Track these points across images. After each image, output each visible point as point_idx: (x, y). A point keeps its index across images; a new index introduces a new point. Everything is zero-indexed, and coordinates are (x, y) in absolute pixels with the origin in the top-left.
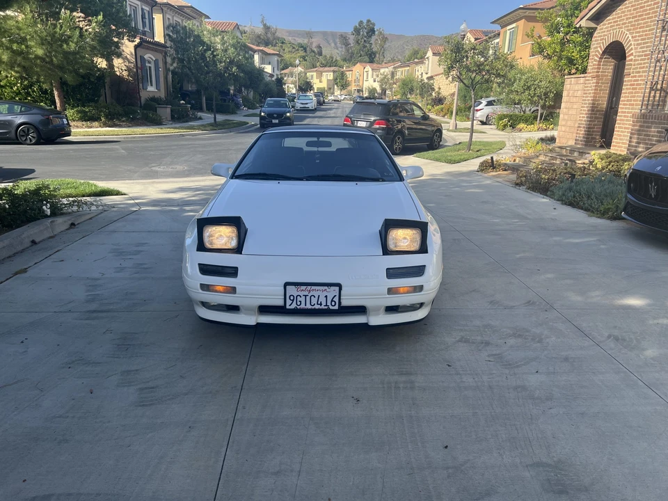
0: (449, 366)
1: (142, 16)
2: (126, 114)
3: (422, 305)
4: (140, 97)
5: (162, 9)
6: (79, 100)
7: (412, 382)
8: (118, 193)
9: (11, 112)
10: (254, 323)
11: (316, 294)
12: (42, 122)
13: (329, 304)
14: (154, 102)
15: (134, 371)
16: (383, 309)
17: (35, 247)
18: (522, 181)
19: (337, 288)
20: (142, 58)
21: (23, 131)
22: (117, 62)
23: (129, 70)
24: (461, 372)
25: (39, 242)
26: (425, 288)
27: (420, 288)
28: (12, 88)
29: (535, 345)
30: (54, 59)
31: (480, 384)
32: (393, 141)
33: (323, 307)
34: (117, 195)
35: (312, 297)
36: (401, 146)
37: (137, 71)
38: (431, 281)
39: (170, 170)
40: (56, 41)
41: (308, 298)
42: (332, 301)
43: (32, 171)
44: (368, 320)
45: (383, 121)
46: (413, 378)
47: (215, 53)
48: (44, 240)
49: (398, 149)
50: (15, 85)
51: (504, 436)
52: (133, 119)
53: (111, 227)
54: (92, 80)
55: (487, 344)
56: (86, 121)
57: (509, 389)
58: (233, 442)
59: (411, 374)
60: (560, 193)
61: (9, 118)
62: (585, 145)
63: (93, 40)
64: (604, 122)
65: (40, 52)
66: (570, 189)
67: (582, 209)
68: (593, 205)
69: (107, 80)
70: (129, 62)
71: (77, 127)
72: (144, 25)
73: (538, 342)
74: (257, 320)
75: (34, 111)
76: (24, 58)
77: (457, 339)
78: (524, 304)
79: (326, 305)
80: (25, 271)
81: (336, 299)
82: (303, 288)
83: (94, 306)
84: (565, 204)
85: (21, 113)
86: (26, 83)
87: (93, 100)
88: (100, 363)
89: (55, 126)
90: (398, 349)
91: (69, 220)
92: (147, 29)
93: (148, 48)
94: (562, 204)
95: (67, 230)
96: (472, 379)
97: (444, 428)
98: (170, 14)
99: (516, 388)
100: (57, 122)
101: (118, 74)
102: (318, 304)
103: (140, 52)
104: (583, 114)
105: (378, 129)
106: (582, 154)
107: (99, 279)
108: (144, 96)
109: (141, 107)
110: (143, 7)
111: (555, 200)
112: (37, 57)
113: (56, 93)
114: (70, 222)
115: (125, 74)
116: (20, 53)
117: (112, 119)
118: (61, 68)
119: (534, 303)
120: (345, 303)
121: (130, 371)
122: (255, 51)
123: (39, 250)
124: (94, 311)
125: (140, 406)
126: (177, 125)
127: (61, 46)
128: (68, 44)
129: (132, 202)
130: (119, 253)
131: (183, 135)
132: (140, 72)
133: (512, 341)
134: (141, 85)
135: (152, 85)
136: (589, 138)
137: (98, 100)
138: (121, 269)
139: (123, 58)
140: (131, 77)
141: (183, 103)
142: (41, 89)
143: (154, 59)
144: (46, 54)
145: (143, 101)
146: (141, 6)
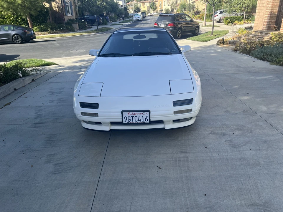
0: (206, 147)
2: (59, 28)
3: (191, 118)
4: (65, 19)
6: (38, 22)
7: (187, 157)
8: (54, 64)
9: (9, 29)
10: (109, 130)
11: (138, 116)
12: (22, 33)
14: (71, 21)
15: (53, 154)
16: (172, 121)
17: (16, 92)
18: (237, 49)
19: (148, 113)
20: (64, 1)
21: (15, 38)
22: (53, 4)
23: (58, 7)
24: (212, 151)
25: (18, 89)
26: (193, 110)
27: (191, 110)
28: (10, 19)
29: (249, 134)
30: (26, 5)
31: (221, 157)
32: (177, 33)
33: (141, 122)
34: (54, 65)
35: (136, 117)
36: (180, 35)
37: (62, 7)
38: (196, 106)
39: (78, 52)
41: (134, 118)
42: (146, 119)
43: (18, 56)
44: (164, 126)
45: (172, 24)
46: (187, 155)
48: (20, 88)
49: (179, 36)
50: (11, 17)
51: (235, 188)
52: (62, 30)
53: (50, 81)
54: (43, 13)
55: (224, 134)
56: (42, 31)
57: (236, 160)
58: (98, 194)
59: (186, 153)
60: (257, 54)
61: (9, 32)
62: (268, 30)
64: (277, 18)
65: (20, 2)
66: (262, 52)
67: (267, 61)
68: (273, 59)
69: (50, 12)
70: (58, 3)
71: (39, 34)
73: (250, 133)
74: (110, 128)
75: (19, 28)
76: (13, 5)
77: (209, 132)
78: (242, 112)
79: (143, 121)
80: (9, 104)
81: (148, 118)
82: (131, 113)
83: (38, 121)
84: (259, 59)
85: (14, 30)
86: (15, 16)
87: (44, 22)
88: (38, 151)
89: (29, 35)
90: (180, 139)
91: (31, 78)
94: (258, 59)
95: (30, 82)
96: (217, 155)
97: (204, 183)
99: (240, 159)
100: (29, 33)
101: (54, 9)
102: (139, 120)
104: (267, 15)
105: (170, 28)
106: (266, 34)
107: (42, 107)
108: (66, 19)
109: (65, 24)
111: (254, 57)
112: (19, 4)
113: (28, 20)
114: (32, 79)
115: (57, 9)
116: (11, 3)
117: (53, 30)
118: (29, 8)
119: (247, 111)
120: (152, 119)
121: (51, 155)
123: (18, 93)
124: (38, 123)
125: (54, 174)
126: (81, 31)
129: (60, 68)
130: (52, 93)
131: (84, 36)
132: (64, 8)
133: (237, 133)
134: (64, 14)
135: (69, 14)
136: (269, 26)
137: (46, 22)
138: (52, 101)
139: (55, 2)
140: (60, 10)
141: (83, 21)
142: (22, 18)
143: (69, 2)
144: (22, 3)
145: (66, 21)
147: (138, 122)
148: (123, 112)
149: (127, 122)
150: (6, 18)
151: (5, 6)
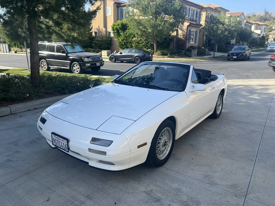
1: (196, 14)
2: (178, 53)
4: (186, 46)
5: (206, 10)
6: (162, 48)
9: (135, 52)
12: (142, 56)
13: (65, 148)
14: (192, 48)
19: (67, 141)
20: (190, 31)
21: (137, 59)
22: (180, 32)
23: (183, 35)
27: (105, 153)
33: (63, 148)
35: (60, 142)
40: (156, 26)
41: (58, 142)
42: (66, 147)
47: (219, 26)
52: (180, 55)
54: (168, 40)
56: (162, 55)
61: (133, 54)
63: (168, 25)
65: (150, 31)
69: (175, 40)
70: (184, 32)
71: (159, 58)
75: (141, 52)
76: (145, 33)
78: (228, 185)
81: (67, 146)
82: (57, 136)
85: (137, 53)
87: (167, 48)
89: (146, 57)
92: (197, 19)
93: (193, 27)
98: (209, 12)
101: (179, 37)
103: (189, 28)
108: (188, 45)
109: (186, 50)
110: (198, 10)
112: (149, 33)
113: (155, 45)
115: (182, 37)
116: (144, 31)
117: (172, 55)
118: (157, 36)
119: (236, 188)
120: (71, 149)
122: (252, 24)
126: (198, 57)
127: (157, 28)
128: (159, 27)
131: (196, 62)
132: (188, 36)
134: (187, 41)
135: (193, 41)
137: (169, 47)
139: (182, 31)
140: (184, 38)
141: (203, 48)
142: (151, 44)
143: (195, 31)
144: (152, 31)
145: (187, 48)
146: (197, 10)
150: (140, 43)
151: (139, 33)
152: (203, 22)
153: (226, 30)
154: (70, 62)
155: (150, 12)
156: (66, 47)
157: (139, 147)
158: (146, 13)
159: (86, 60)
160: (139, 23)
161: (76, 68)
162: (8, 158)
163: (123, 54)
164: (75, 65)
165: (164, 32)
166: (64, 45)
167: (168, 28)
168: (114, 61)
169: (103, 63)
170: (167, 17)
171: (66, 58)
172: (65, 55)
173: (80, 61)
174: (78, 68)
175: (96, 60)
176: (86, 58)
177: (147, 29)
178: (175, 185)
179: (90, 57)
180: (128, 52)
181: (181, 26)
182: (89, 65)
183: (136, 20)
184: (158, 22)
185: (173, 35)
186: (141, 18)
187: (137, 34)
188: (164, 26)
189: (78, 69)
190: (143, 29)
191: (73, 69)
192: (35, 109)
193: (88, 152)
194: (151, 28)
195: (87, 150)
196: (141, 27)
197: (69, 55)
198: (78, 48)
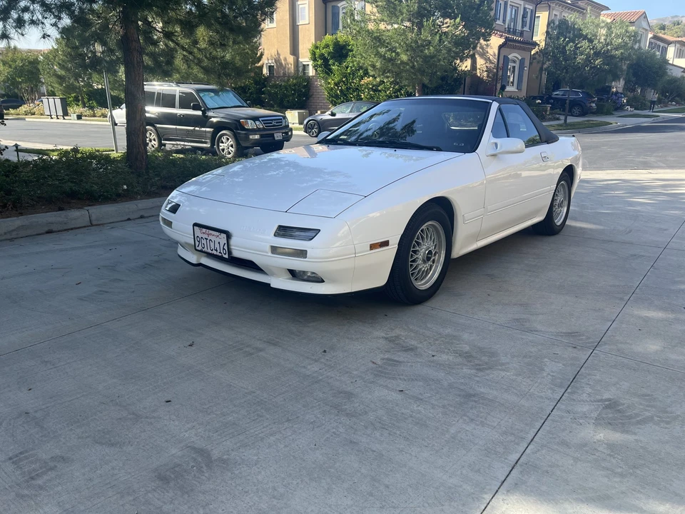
5: (550, 6)
10: (194, 261)
11: (213, 239)
13: (222, 251)
19: (226, 236)
20: (506, 58)
22: (480, 62)
23: (488, 71)
26: (309, 254)
27: (304, 253)
30: (415, 63)
33: (218, 254)
35: (211, 241)
37: (497, 71)
40: (419, 47)
41: (208, 241)
54: (449, 81)
63: (449, 43)
65: (404, 57)
69: (468, 80)
70: (491, 62)
72: (524, 24)
76: (393, 64)
79: (220, 253)
81: (226, 247)
82: (204, 230)
92: (526, 29)
93: (515, 48)
98: (558, 10)
101: (479, 75)
102: (215, 249)
103: (504, 51)
110: (527, 6)
112: (402, 62)
115: (485, 74)
116: (391, 60)
118: (422, 72)
122: (669, 43)
127: (422, 51)
128: (428, 49)
132: (500, 72)
135: (512, 85)
139: (485, 59)
140: (490, 78)
141: (539, 103)
142: (407, 92)
143: (520, 58)
144: (409, 60)
146: (524, 5)
147: (215, 252)
148: (195, 225)
149: (199, 248)
150: (380, 91)
151: (378, 65)
152: (540, 37)
153: (597, 54)
154: (211, 130)
155: (405, 11)
156: (201, 95)
157: (373, 247)
158: (395, 14)
159: (250, 125)
160: (378, 40)
161: (226, 145)
162: (100, 289)
163: (338, 116)
164: (225, 137)
165: (439, 60)
166: (198, 91)
167: (449, 50)
168: (315, 134)
169: (290, 134)
170: (447, 25)
171: (203, 121)
172: (199, 113)
173: (235, 127)
174: (232, 146)
175: (274, 126)
176: (249, 121)
177: (398, 54)
178: (448, 331)
179: (260, 119)
180: (351, 112)
181: (482, 48)
182: (257, 137)
183: (369, 33)
184: (426, 35)
185: (463, 68)
186: (382, 26)
187: (373, 66)
188: (439, 46)
189: (230, 148)
190: (388, 55)
191: (219, 148)
192: (142, 217)
193: (270, 254)
194: (407, 50)
195: (268, 249)
196: (382, 50)
197: (210, 114)
198: (230, 98)
